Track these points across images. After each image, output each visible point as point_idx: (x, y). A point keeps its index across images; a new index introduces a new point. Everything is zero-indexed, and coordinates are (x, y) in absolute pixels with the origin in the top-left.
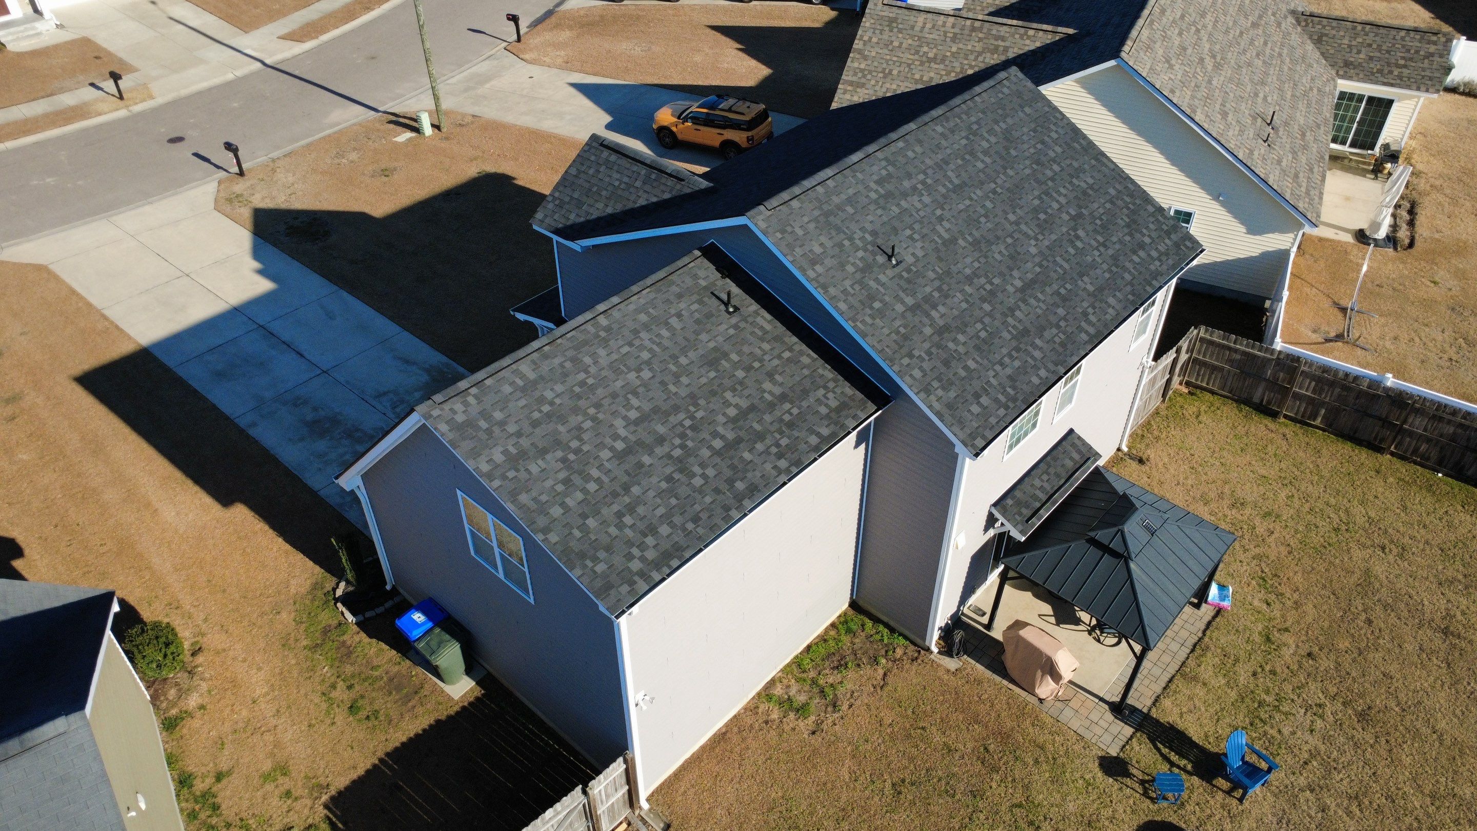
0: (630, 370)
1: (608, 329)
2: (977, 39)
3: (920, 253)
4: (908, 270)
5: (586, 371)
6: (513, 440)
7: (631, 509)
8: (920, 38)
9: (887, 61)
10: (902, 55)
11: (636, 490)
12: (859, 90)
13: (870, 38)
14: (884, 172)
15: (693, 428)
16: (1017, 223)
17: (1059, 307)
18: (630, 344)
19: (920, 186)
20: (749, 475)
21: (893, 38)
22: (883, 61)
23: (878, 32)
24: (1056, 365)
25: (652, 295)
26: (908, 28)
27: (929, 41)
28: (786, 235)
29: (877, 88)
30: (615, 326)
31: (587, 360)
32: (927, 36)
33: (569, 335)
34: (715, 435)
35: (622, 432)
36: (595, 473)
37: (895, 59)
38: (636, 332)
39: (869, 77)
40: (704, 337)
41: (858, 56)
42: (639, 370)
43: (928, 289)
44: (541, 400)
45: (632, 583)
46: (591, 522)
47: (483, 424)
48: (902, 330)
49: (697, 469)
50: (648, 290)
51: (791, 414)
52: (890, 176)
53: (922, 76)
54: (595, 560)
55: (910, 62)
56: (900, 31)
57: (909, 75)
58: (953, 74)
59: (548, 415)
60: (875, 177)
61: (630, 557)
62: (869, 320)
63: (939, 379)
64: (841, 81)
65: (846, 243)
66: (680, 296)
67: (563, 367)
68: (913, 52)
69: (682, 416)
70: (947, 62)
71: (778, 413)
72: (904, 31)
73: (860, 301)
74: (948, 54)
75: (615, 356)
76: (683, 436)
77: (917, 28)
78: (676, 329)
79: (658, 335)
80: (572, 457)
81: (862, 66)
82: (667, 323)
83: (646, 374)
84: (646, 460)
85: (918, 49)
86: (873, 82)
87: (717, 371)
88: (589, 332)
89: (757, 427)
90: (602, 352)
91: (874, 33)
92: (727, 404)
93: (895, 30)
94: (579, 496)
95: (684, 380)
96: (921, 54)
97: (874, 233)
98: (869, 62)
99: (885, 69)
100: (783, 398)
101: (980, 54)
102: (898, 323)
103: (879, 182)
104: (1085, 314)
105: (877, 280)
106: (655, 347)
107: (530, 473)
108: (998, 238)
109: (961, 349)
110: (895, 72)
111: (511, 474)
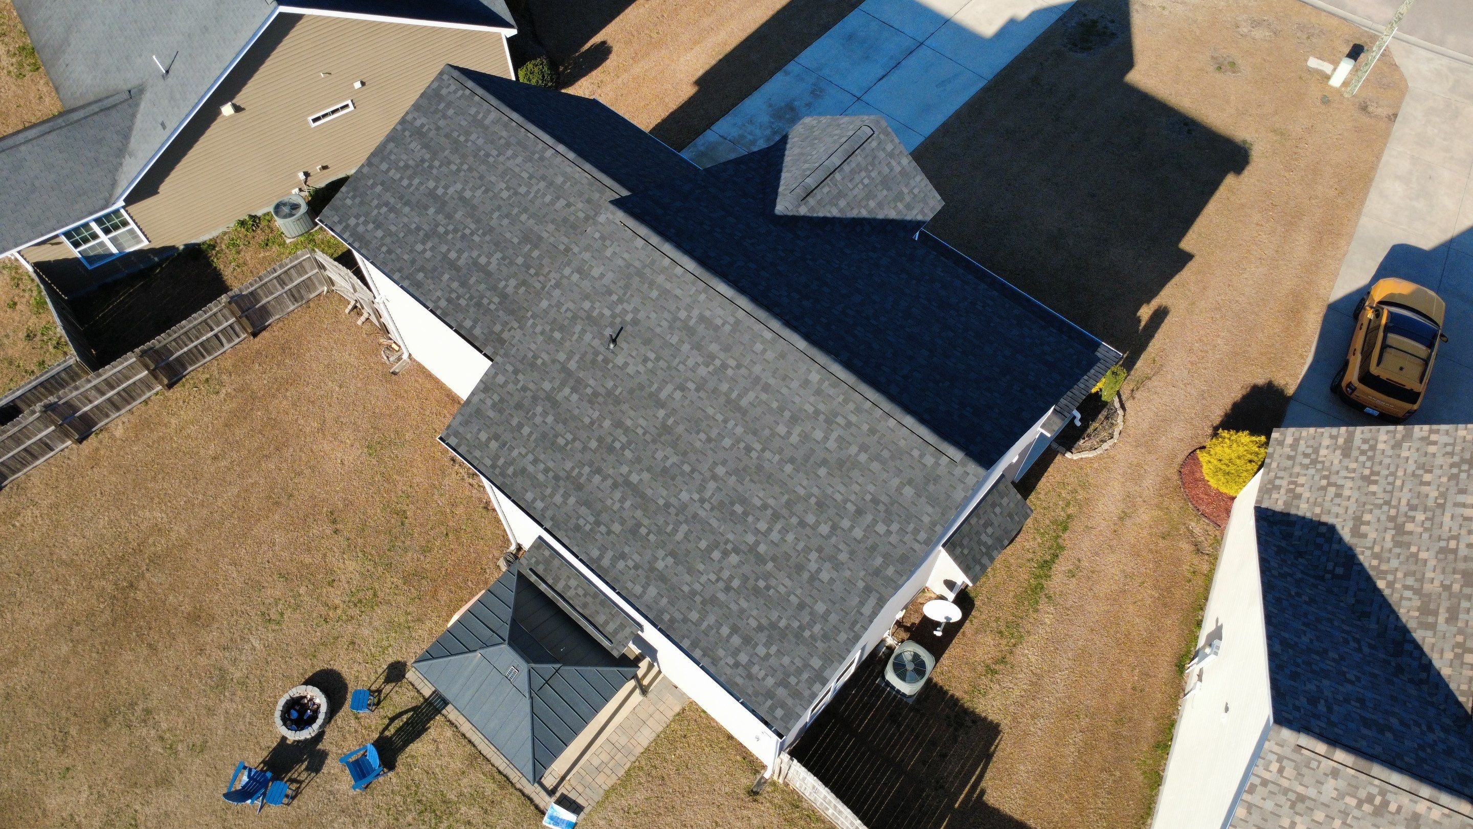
0: (506, 183)
1: (542, 159)
2: (1447, 582)
3: (631, 370)
4: (606, 361)
5: (498, 156)
6: (432, 127)
7: (392, 209)
8: (1442, 506)
9: (1394, 474)
10: (1405, 490)
11: (407, 209)
12: (1338, 452)
13: (1435, 443)
14: (719, 322)
15: (464, 236)
16: (715, 477)
17: (622, 524)
18: (531, 177)
19: (718, 362)
20: (429, 281)
21: (1437, 472)
22: (1392, 469)
23: (1449, 449)
24: (552, 519)
25: (585, 181)
26: (1461, 486)
27: (1437, 520)
28: (600, 242)
29: (1344, 473)
30: (546, 163)
31: (510, 153)
32: (1448, 515)
33: (529, 135)
34: (460, 252)
35: (451, 191)
36: (416, 181)
37: (1398, 483)
38: (543, 178)
39: (1363, 458)
40: (551, 227)
41: (1399, 436)
42: (508, 189)
43: (591, 382)
44: (468, 133)
45: (340, 222)
46: (379, 189)
47: (442, 105)
48: (539, 362)
49: (429, 245)
50: (590, 177)
51: (489, 304)
52: (717, 328)
53: (1368, 523)
54: (354, 197)
55: (1394, 503)
56: (1454, 477)
57: (1368, 507)
58: (1375, 562)
59: (456, 141)
60: (707, 314)
61: (357, 217)
62: (539, 329)
63: (502, 400)
64: (1351, 428)
65: (614, 297)
66: (589, 201)
67: (500, 139)
68: (1415, 502)
69: (473, 226)
70: (1398, 550)
71: (488, 294)
72: (1453, 483)
73: (555, 319)
74: (1414, 549)
75: (517, 170)
76: (455, 231)
77: (1461, 498)
78: (553, 205)
79: (544, 195)
80: (426, 165)
81: (1381, 446)
82: (558, 198)
83: (505, 194)
84: (431, 211)
85: (1420, 508)
86: (1353, 465)
87: (519, 243)
88: (536, 146)
89: (472, 281)
90: (519, 160)
91: (1446, 445)
92: (490, 255)
93: (1455, 471)
94: (398, 176)
95: (506, 222)
96: (1411, 513)
97: (635, 322)
98: (1389, 452)
99: (1378, 474)
100: (504, 296)
101: (1418, 592)
102: (545, 356)
103: (702, 318)
104: (623, 556)
105: (584, 331)
106: (532, 195)
107: (409, 143)
108: (685, 454)
109: (538, 420)
110: (1373, 488)
111: (407, 133)
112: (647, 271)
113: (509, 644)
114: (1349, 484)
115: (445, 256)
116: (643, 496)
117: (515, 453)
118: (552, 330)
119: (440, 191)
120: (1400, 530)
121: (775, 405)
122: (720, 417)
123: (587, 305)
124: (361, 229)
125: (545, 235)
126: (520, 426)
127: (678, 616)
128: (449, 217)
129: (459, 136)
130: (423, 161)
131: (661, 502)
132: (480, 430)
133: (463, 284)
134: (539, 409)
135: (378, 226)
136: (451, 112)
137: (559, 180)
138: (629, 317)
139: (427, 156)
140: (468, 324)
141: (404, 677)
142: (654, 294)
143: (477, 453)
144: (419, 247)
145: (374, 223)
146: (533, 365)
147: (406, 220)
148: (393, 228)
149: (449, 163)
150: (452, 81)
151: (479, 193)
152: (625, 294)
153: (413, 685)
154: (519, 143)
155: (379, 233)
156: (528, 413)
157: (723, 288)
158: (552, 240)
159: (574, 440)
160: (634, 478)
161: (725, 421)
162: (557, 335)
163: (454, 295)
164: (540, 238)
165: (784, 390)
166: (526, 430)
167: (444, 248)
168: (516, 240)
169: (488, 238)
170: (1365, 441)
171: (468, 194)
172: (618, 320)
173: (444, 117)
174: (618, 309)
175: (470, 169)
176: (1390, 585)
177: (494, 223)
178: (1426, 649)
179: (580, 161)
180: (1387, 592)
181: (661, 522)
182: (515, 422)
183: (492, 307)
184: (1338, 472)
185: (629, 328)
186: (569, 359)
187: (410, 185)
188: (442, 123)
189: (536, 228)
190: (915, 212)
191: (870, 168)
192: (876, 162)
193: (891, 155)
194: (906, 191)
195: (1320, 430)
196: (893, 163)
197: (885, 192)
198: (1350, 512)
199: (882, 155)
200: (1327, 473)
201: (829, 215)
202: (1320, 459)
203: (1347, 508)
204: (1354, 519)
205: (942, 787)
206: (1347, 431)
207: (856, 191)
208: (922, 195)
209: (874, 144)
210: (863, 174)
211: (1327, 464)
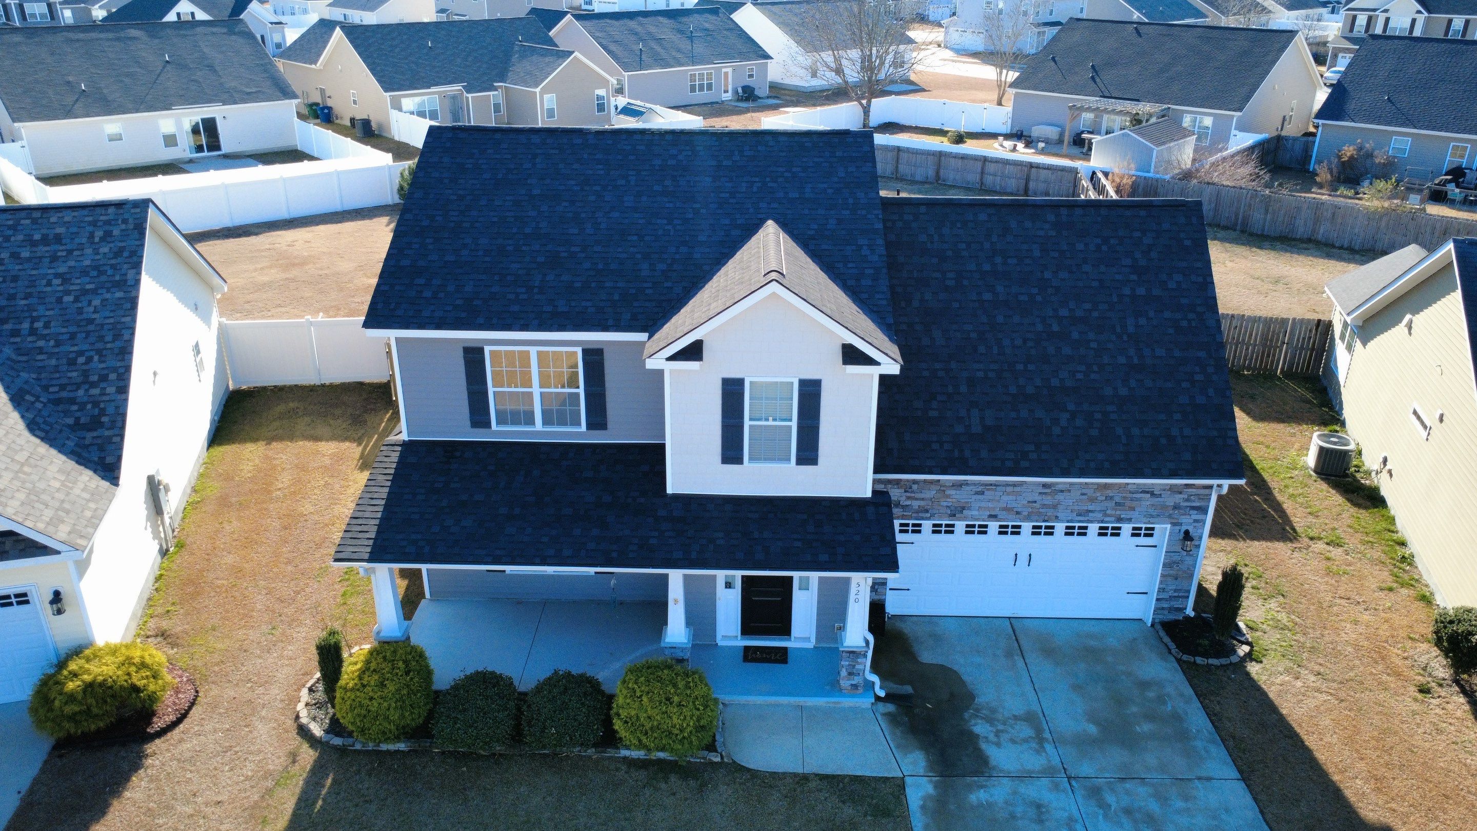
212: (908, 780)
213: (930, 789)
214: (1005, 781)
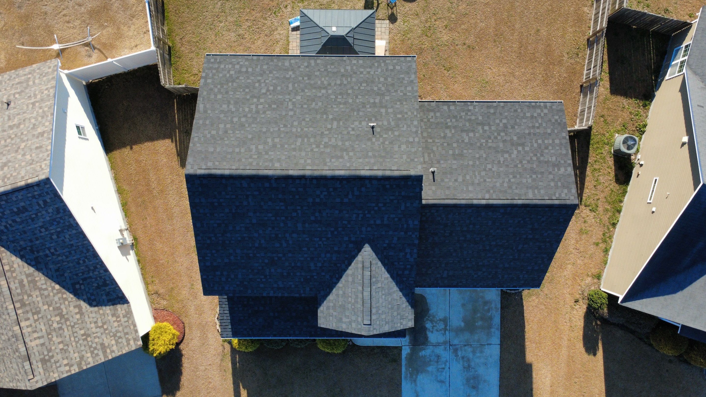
0: (494, 172)
1: (488, 192)
2: (30, 298)
3: (357, 123)
5: (509, 180)
6: (553, 172)
7: (533, 127)
8: (48, 334)
9: (77, 342)
10: (68, 336)
11: (527, 131)
12: (107, 345)
13: (66, 365)
14: (333, 160)
15: (489, 138)
16: (291, 110)
17: (316, 75)
18: (485, 181)
19: (322, 146)
25: (459, 195)
30: (484, 191)
31: (506, 185)
33: (504, 198)
37: (72, 339)
38: (479, 184)
39: (94, 345)
40: (455, 167)
41: (83, 363)
42: (490, 169)
43: (370, 110)
44: (534, 180)
45: (551, 107)
46: (549, 131)
47: (559, 184)
48: (398, 103)
49: (501, 125)
51: (451, 120)
52: (332, 157)
53: (76, 314)
54: (556, 120)
55: (70, 328)
56: (50, 351)
57: (80, 322)
58: (65, 296)
59: (535, 173)
60: (341, 160)
61: (545, 114)
62: (409, 113)
63: (402, 82)
64: (107, 359)
65: (387, 143)
66: (448, 188)
67: (516, 187)
68: (61, 332)
69: (490, 145)
70: (58, 305)
72: (49, 348)
73: (406, 121)
74: (51, 308)
75: (494, 180)
76: (496, 138)
77: (42, 341)
78: (463, 176)
79: (471, 178)
80: (539, 155)
81: (89, 355)
82: (464, 180)
83: (489, 166)
84: (515, 138)
85: (57, 330)
86: (97, 340)
87: (462, 151)
88: (496, 195)
89: (467, 124)
90: (498, 185)
91: (60, 366)
92: (470, 138)
93: (50, 354)
94: (546, 142)
95: (477, 156)
96: (60, 325)
98: (84, 353)
99: (84, 340)
100: (448, 127)
102: (398, 106)
105: (389, 124)
106: (477, 174)
108: (310, 110)
112: (381, 160)
113: (343, 36)
114: (94, 330)
115: (489, 125)
116: (315, 88)
117: (379, 70)
118: (403, 116)
119: (520, 148)
120: (61, 315)
121: (286, 146)
122: (306, 129)
123: (396, 133)
124: (539, 111)
125: (455, 162)
126: (386, 79)
127: (271, 63)
128: (504, 141)
129: (537, 177)
130: (542, 155)
131: (306, 91)
132: (401, 68)
133: (470, 120)
134: (383, 89)
135: (532, 117)
136: (552, 184)
137: (470, 188)
138: (374, 140)
139: (542, 158)
140: (452, 108)
141: (389, 20)
142: (370, 154)
143: (395, 61)
144: (505, 121)
145: (535, 117)
146: (400, 100)
147: (523, 127)
148: (524, 121)
149: (529, 162)
150: (567, 198)
151: (502, 159)
152: (383, 146)
153: (383, 20)
154: (505, 192)
155: (528, 115)
156: (387, 85)
157: (342, 173)
158: (449, 162)
159: (359, 88)
160: (324, 91)
161: (302, 129)
162: (399, 116)
163: (469, 113)
164: (455, 159)
165: (286, 153)
166: (382, 79)
167: (493, 128)
168: (465, 151)
169: (478, 144)
170: (97, 355)
171: (506, 156)
172: (378, 136)
173: (553, 180)
174: (381, 140)
175: (516, 166)
176: (53, 288)
177: (482, 152)
178: (26, 265)
179: (469, 202)
180: (53, 284)
181: (301, 85)
182: (389, 79)
183: (448, 120)
184: (102, 334)
185: (370, 136)
186: (386, 112)
187: (536, 142)
188: (551, 177)
189: (461, 162)
190: (325, 308)
191: (353, 307)
192: (353, 312)
193: (350, 323)
194: (335, 314)
195: (120, 353)
196: (347, 320)
197: (340, 303)
198: (87, 316)
199: (354, 318)
200: (107, 332)
201: (350, 268)
202: (113, 338)
203: (89, 318)
204: (83, 313)
205: (186, 132)
206: (108, 357)
207: (350, 290)
208: (328, 319)
209: (360, 319)
210: (353, 301)
211: (108, 336)
212: (403, 347)
213: (409, 351)
214: (431, 347)
